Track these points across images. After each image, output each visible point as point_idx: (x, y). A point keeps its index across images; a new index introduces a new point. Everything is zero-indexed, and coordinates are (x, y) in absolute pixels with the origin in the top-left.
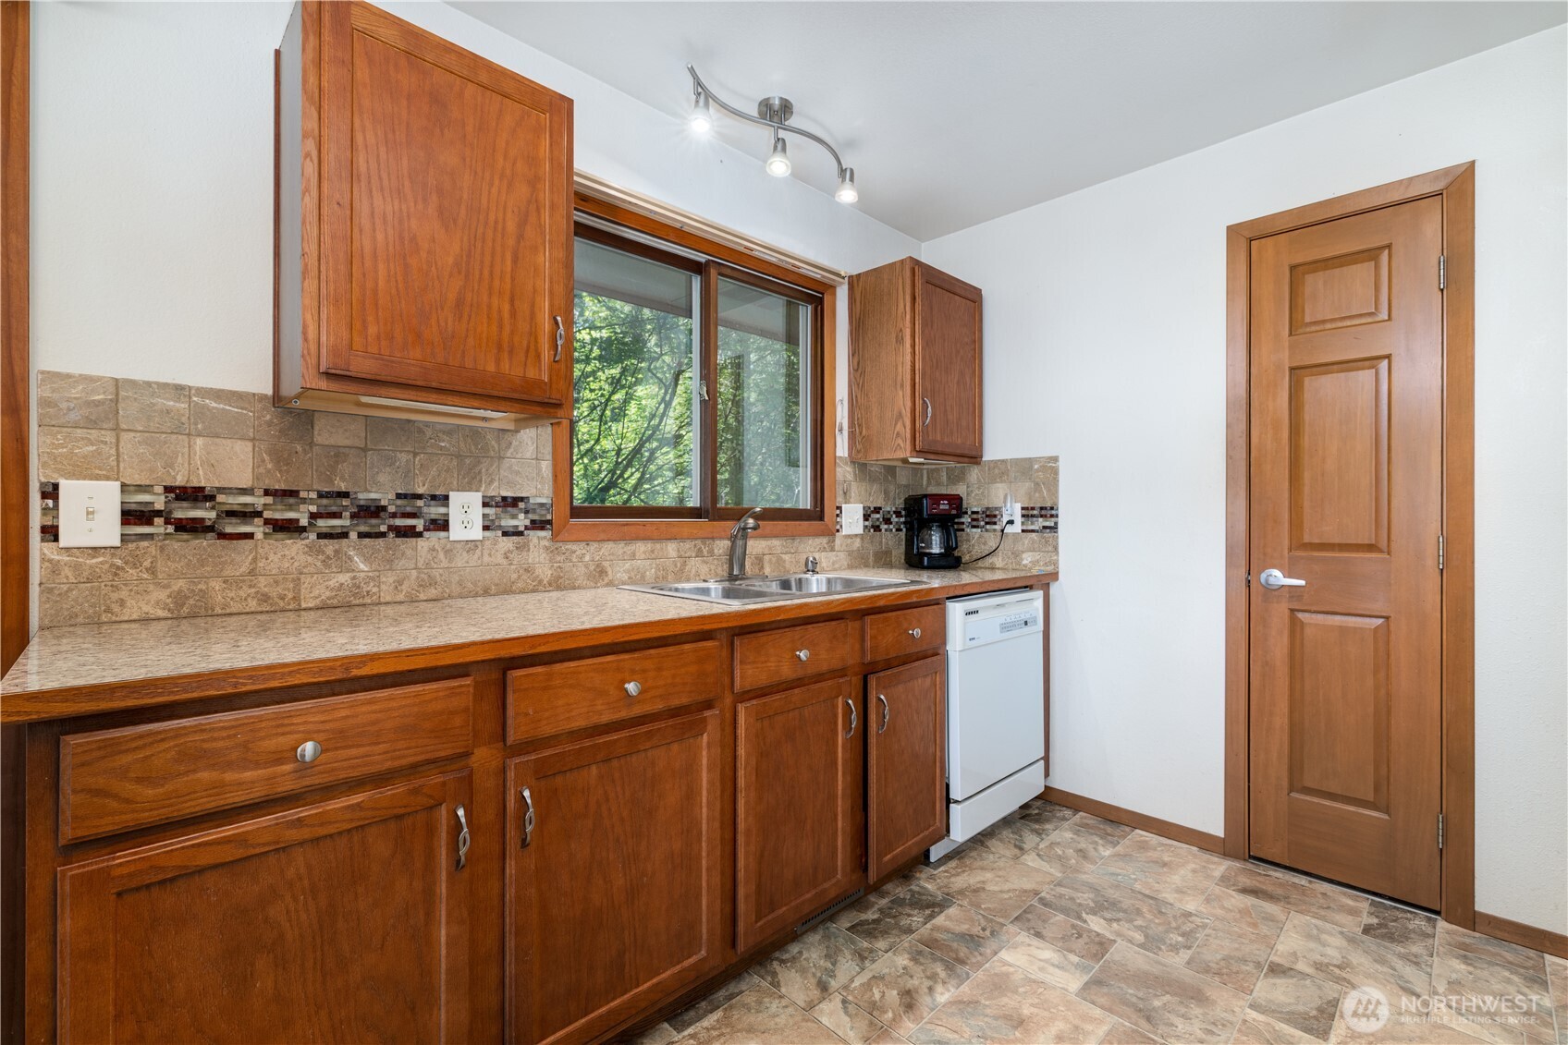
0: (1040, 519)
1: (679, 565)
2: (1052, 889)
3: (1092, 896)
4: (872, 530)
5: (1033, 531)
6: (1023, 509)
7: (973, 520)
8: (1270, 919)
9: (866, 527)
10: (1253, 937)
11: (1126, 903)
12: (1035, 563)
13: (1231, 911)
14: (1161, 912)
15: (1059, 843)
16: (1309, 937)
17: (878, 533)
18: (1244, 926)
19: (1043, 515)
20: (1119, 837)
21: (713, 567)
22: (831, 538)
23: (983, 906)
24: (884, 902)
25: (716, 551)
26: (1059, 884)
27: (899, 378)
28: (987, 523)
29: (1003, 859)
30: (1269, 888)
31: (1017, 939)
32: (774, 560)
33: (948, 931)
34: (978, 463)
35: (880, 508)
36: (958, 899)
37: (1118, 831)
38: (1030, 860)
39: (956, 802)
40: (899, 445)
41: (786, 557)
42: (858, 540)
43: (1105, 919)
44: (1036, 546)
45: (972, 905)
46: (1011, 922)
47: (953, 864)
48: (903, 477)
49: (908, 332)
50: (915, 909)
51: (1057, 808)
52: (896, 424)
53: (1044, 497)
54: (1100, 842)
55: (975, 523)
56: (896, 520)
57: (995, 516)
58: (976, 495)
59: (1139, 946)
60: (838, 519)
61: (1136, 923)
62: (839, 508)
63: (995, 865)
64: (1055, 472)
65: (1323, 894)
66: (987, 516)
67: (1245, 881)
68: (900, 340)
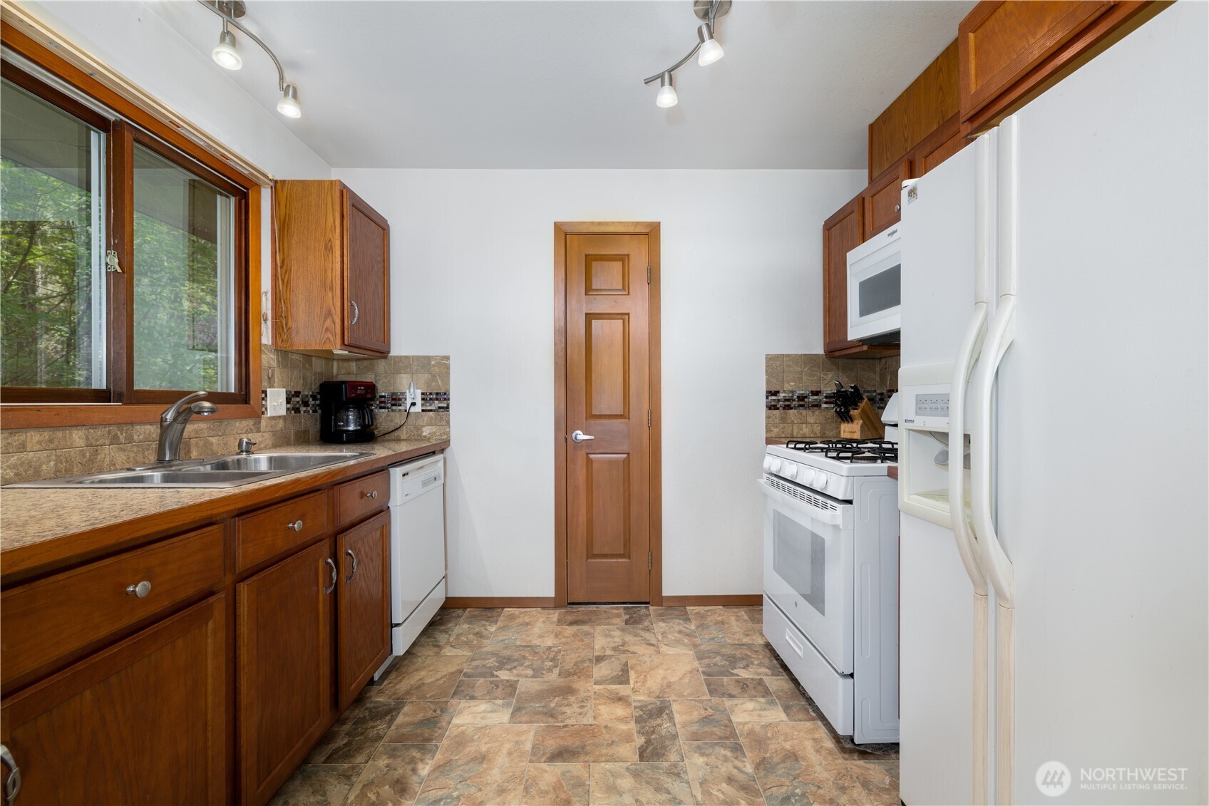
0: (436, 402)
1: (88, 455)
2: (469, 665)
3: (495, 659)
4: (293, 412)
5: (431, 410)
6: (423, 394)
7: (381, 402)
8: (587, 634)
9: (288, 409)
10: (583, 647)
11: (516, 655)
12: (432, 434)
13: (569, 637)
14: (536, 653)
15: (462, 634)
16: (606, 636)
17: (298, 415)
18: (577, 643)
19: (438, 400)
20: (496, 616)
21: (132, 455)
22: (257, 419)
23: (428, 696)
24: (347, 727)
25: (135, 437)
26: (473, 660)
27: (329, 281)
28: (393, 405)
29: (429, 658)
30: (581, 617)
31: (460, 706)
32: (201, 443)
33: (409, 724)
34: (385, 358)
35: (299, 392)
36: (407, 699)
37: (495, 614)
38: (448, 651)
39: (397, 625)
40: (328, 338)
41: (214, 440)
42: (281, 421)
43: (508, 670)
44: (434, 421)
45: (420, 698)
46: (452, 698)
47: (393, 675)
48: (318, 365)
49: (337, 243)
50: (377, 720)
51: (452, 610)
52: (325, 320)
53: (439, 386)
54: (487, 623)
55: (383, 405)
56: (313, 402)
57: (400, 399)
58: (384, 382)
59: (532, 677)
60: (264, 402)
61: (525, 665)
62: (265, 392)
63: (425, 664)
64: (447, 367)
65: (604, 611)
66: (393, 399)
67: (570, 618)
68: (329, 248)
